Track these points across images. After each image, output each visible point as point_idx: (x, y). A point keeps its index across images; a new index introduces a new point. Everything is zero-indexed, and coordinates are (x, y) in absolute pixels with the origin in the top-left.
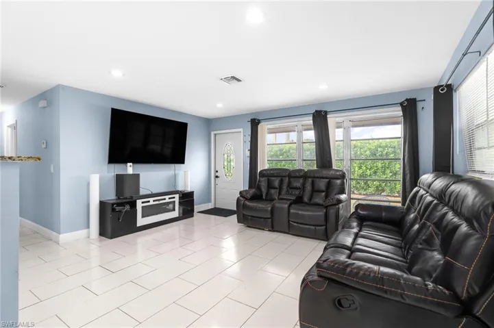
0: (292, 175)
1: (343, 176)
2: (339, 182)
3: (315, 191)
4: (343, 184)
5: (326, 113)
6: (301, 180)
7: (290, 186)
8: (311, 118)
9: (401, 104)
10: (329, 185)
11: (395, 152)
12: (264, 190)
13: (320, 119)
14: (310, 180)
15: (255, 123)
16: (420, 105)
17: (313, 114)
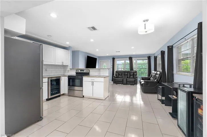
0: (125, 72)
1: (136, 72)
2: (135, 73)
3: (130, 75)
4: (136, 74)
5: (132, 57)
6: (127, 73)
7: (124, 75)
8: (128, 58)
9: (148, 57)
10: (133, 74)
11: (142, 66)
12: (118, 76)
13: (131, 59)
14: (129, 73)
15: (114, 59)
16: (151, 57)
17: (129, 58)
